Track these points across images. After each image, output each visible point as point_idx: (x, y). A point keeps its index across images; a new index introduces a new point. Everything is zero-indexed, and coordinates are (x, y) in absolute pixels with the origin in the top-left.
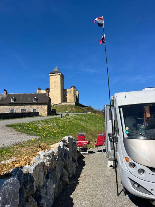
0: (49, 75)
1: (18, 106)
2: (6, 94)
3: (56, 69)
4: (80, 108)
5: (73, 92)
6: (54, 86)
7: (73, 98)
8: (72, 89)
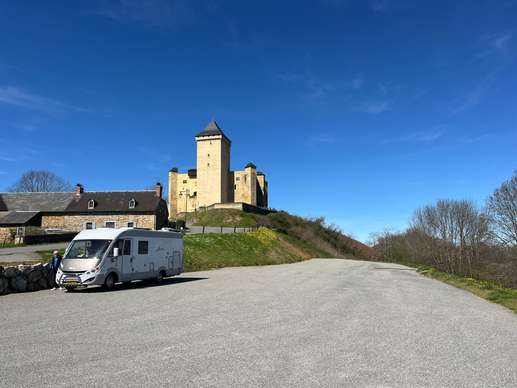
0: (197, 138)
1: (101, 217)
2: (82, 191)
3: (212, 127)
4: (253, 217)
5: (249, 179)
6: (206, 163)
7: (250, 192)
8: (248, 171)
